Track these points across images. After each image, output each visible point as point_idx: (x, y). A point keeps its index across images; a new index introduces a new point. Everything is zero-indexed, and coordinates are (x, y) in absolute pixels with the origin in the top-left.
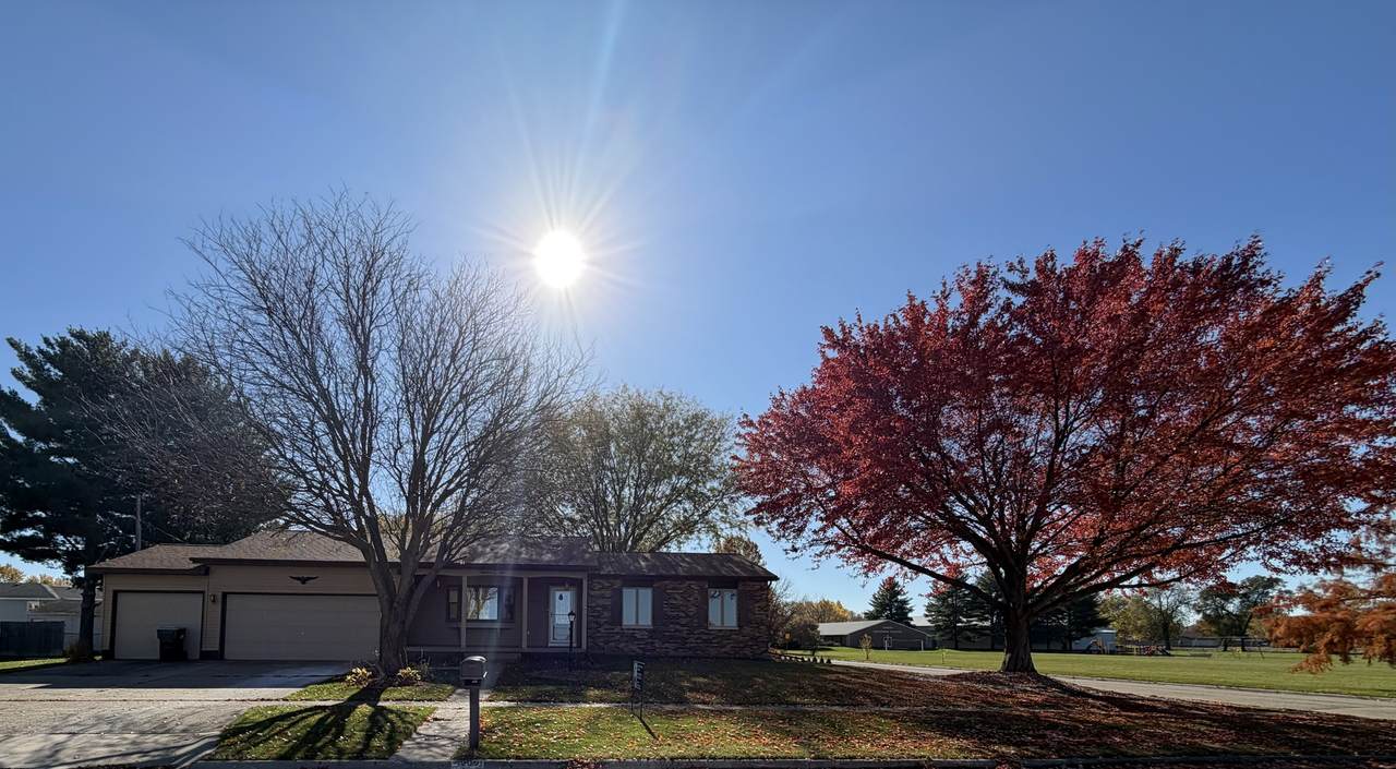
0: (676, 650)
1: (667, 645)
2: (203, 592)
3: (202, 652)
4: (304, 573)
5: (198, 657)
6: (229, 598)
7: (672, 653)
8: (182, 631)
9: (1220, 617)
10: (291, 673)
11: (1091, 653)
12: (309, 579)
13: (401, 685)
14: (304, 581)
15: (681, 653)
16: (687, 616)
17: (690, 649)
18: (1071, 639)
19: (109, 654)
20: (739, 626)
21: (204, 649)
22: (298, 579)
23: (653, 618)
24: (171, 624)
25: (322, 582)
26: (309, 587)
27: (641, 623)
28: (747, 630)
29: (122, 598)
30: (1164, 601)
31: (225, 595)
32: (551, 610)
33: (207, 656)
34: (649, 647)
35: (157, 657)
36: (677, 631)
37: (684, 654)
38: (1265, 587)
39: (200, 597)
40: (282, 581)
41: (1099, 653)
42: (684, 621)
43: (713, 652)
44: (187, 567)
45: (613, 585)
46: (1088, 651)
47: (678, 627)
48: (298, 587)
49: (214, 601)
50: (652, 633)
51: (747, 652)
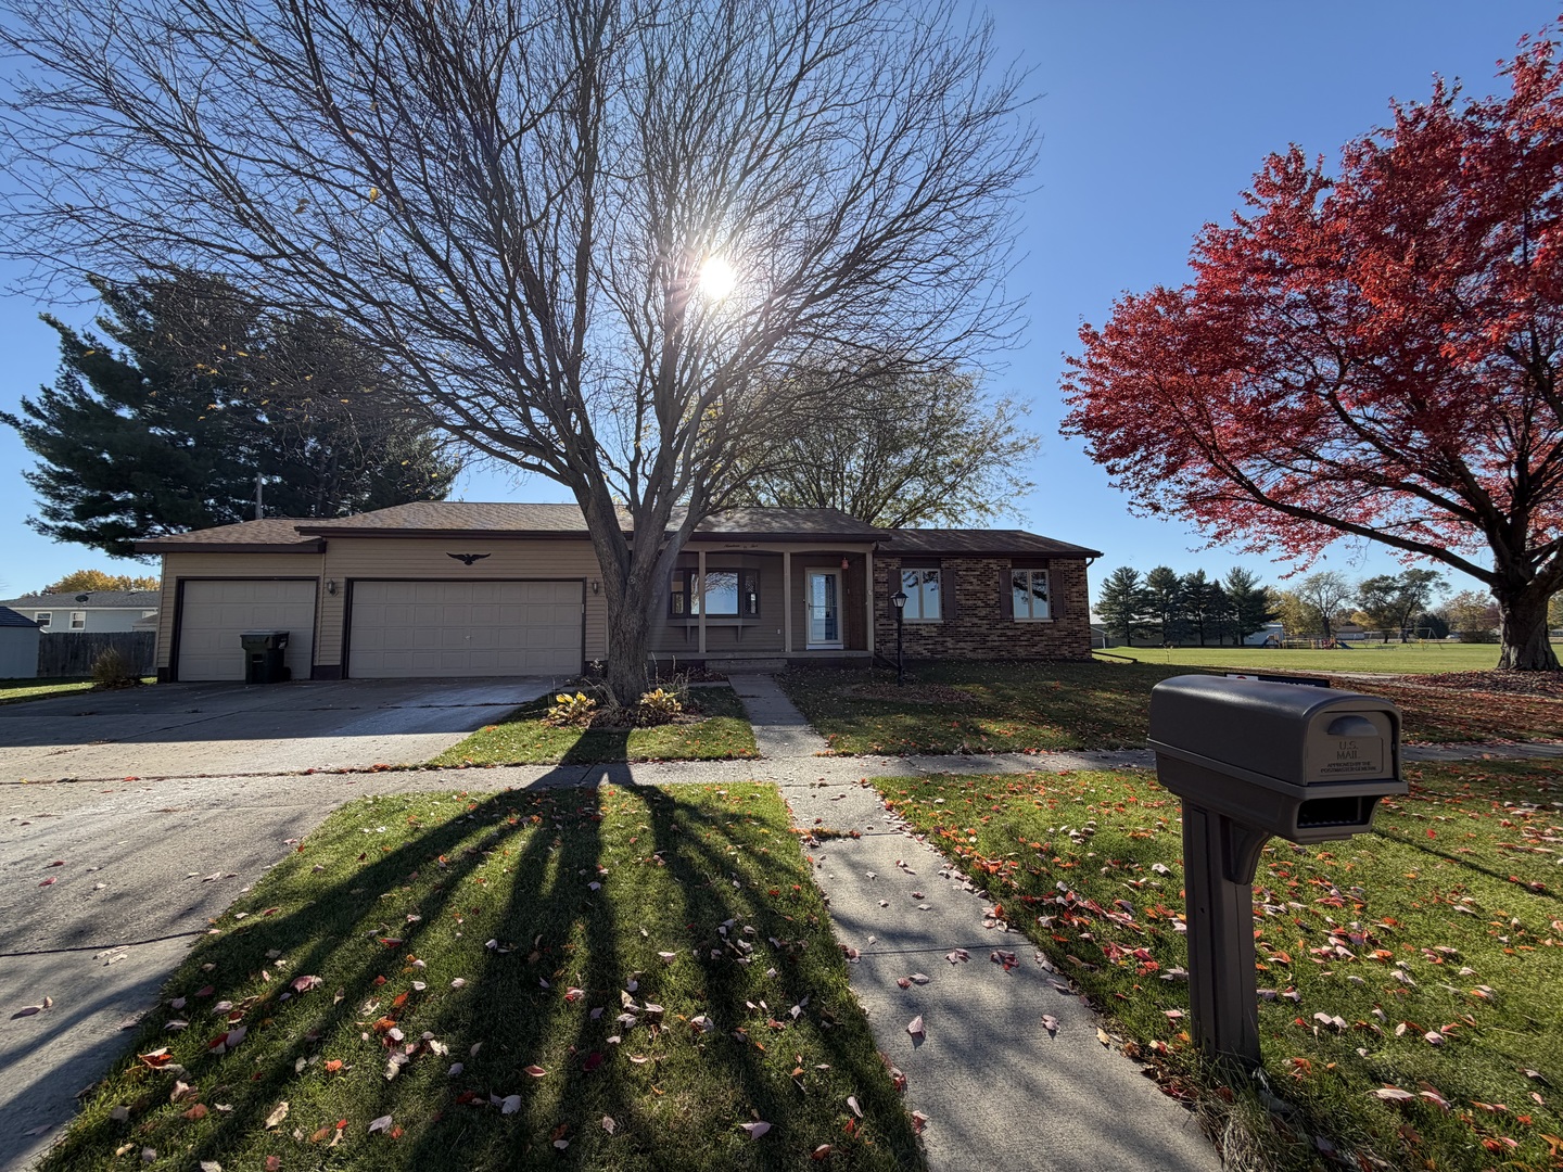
0: (975, 650)
1: (962, 644)
2: (316, 579)
3: (313, 667)
4: (469, 549)
5: (308, 674)
6: (358, 589)
7: (970, 655)
8: (282, 637)
9: (1382, 610)
10: (447, 700)
11: (1268, 647)
12: (476, 557)
13: (651, 723)
14: (469, 560)
15: (980, 655)
16: (987, 605)
17: (992, 649)
18: (1244, 634)
19: (169, 675)
20: (1052, 617)
21: (316, 664)
22: (460, 557)
23: (943, 607)
24: (267, 625)
25: (497, 562)
26: (477, 569)
27: (925, 616)
28: (1064, 622)
29: (189, 588)
30: (1324, 596)
31: (350, 582)
32: (809, 601)
33: (320, 674)
34: (940, 648)
35: (243, 677)
36: (974, 625)
37: (984, 656)
38: (1423, 580)
39: (313, 585)
40: (438, 560)
41: (1276, 647)
42: (983, 613)
43: (1021, 652)
44: (291, 541)
45: (888, 565)
46: (1265, 646)
47: (976, 620)
48: (461, 569)
49: (332, 592)
50: (943, 629)
51: (1065, 651)
